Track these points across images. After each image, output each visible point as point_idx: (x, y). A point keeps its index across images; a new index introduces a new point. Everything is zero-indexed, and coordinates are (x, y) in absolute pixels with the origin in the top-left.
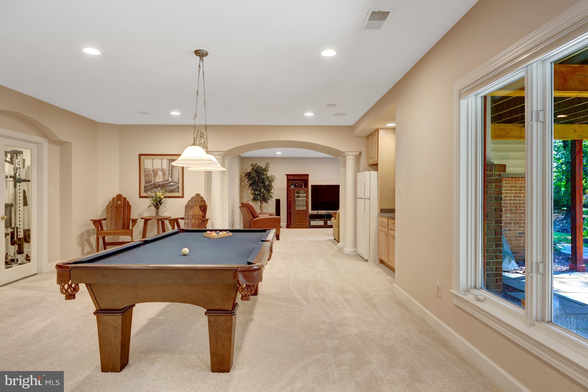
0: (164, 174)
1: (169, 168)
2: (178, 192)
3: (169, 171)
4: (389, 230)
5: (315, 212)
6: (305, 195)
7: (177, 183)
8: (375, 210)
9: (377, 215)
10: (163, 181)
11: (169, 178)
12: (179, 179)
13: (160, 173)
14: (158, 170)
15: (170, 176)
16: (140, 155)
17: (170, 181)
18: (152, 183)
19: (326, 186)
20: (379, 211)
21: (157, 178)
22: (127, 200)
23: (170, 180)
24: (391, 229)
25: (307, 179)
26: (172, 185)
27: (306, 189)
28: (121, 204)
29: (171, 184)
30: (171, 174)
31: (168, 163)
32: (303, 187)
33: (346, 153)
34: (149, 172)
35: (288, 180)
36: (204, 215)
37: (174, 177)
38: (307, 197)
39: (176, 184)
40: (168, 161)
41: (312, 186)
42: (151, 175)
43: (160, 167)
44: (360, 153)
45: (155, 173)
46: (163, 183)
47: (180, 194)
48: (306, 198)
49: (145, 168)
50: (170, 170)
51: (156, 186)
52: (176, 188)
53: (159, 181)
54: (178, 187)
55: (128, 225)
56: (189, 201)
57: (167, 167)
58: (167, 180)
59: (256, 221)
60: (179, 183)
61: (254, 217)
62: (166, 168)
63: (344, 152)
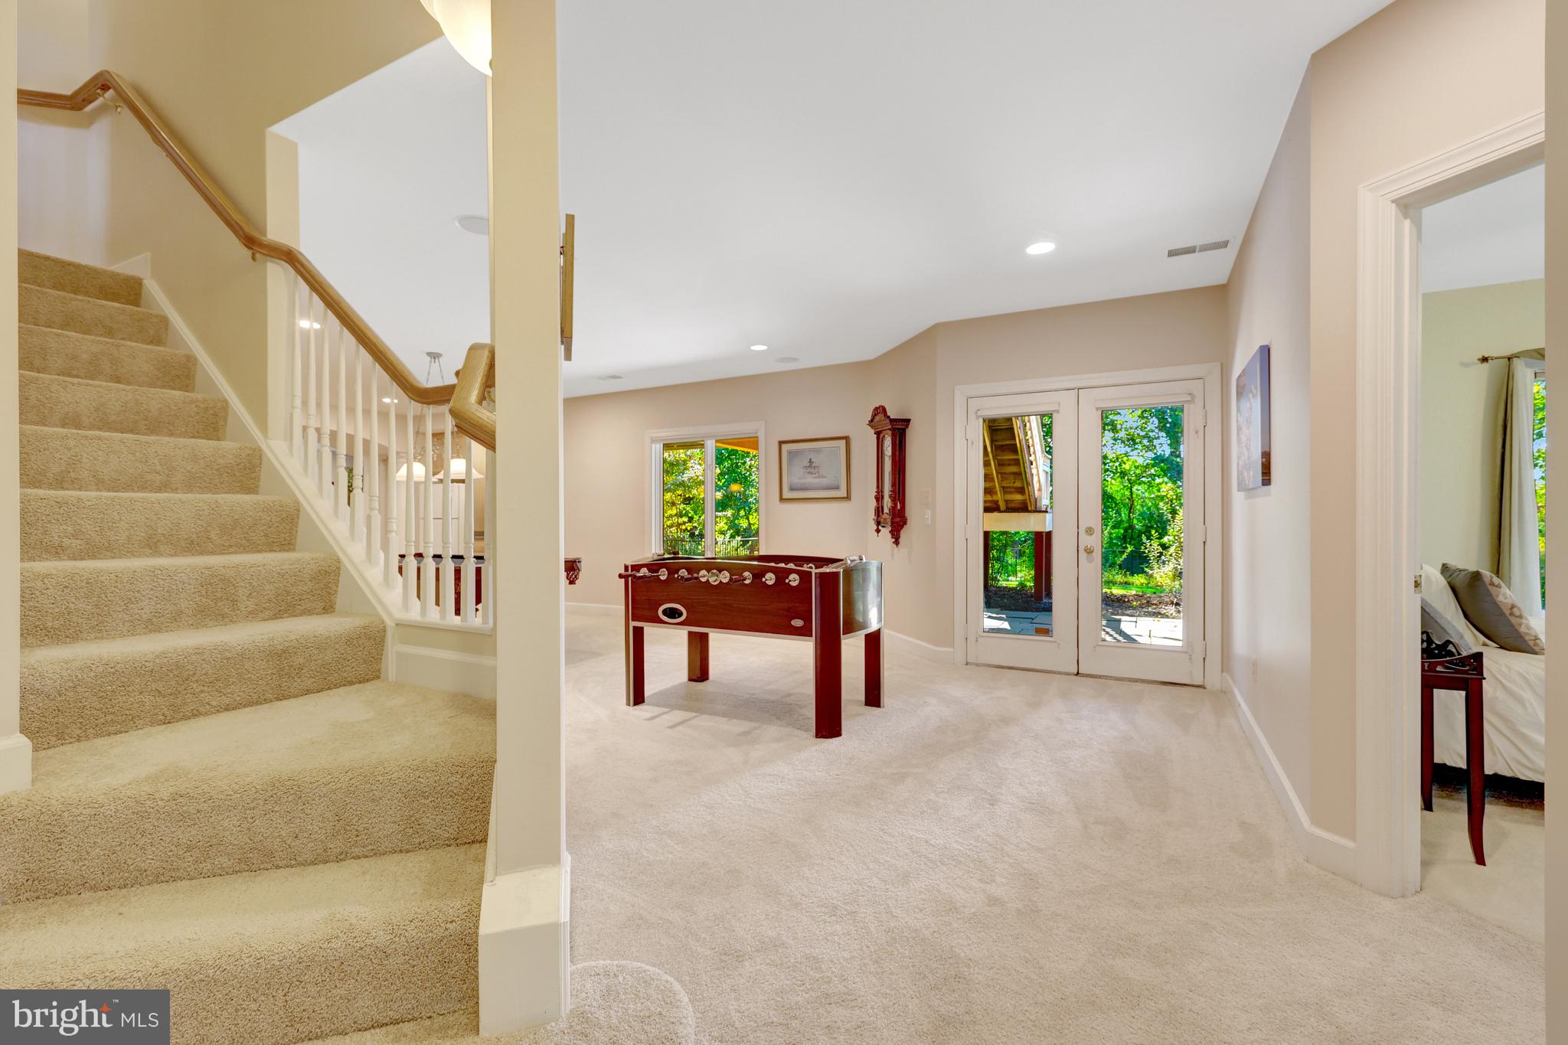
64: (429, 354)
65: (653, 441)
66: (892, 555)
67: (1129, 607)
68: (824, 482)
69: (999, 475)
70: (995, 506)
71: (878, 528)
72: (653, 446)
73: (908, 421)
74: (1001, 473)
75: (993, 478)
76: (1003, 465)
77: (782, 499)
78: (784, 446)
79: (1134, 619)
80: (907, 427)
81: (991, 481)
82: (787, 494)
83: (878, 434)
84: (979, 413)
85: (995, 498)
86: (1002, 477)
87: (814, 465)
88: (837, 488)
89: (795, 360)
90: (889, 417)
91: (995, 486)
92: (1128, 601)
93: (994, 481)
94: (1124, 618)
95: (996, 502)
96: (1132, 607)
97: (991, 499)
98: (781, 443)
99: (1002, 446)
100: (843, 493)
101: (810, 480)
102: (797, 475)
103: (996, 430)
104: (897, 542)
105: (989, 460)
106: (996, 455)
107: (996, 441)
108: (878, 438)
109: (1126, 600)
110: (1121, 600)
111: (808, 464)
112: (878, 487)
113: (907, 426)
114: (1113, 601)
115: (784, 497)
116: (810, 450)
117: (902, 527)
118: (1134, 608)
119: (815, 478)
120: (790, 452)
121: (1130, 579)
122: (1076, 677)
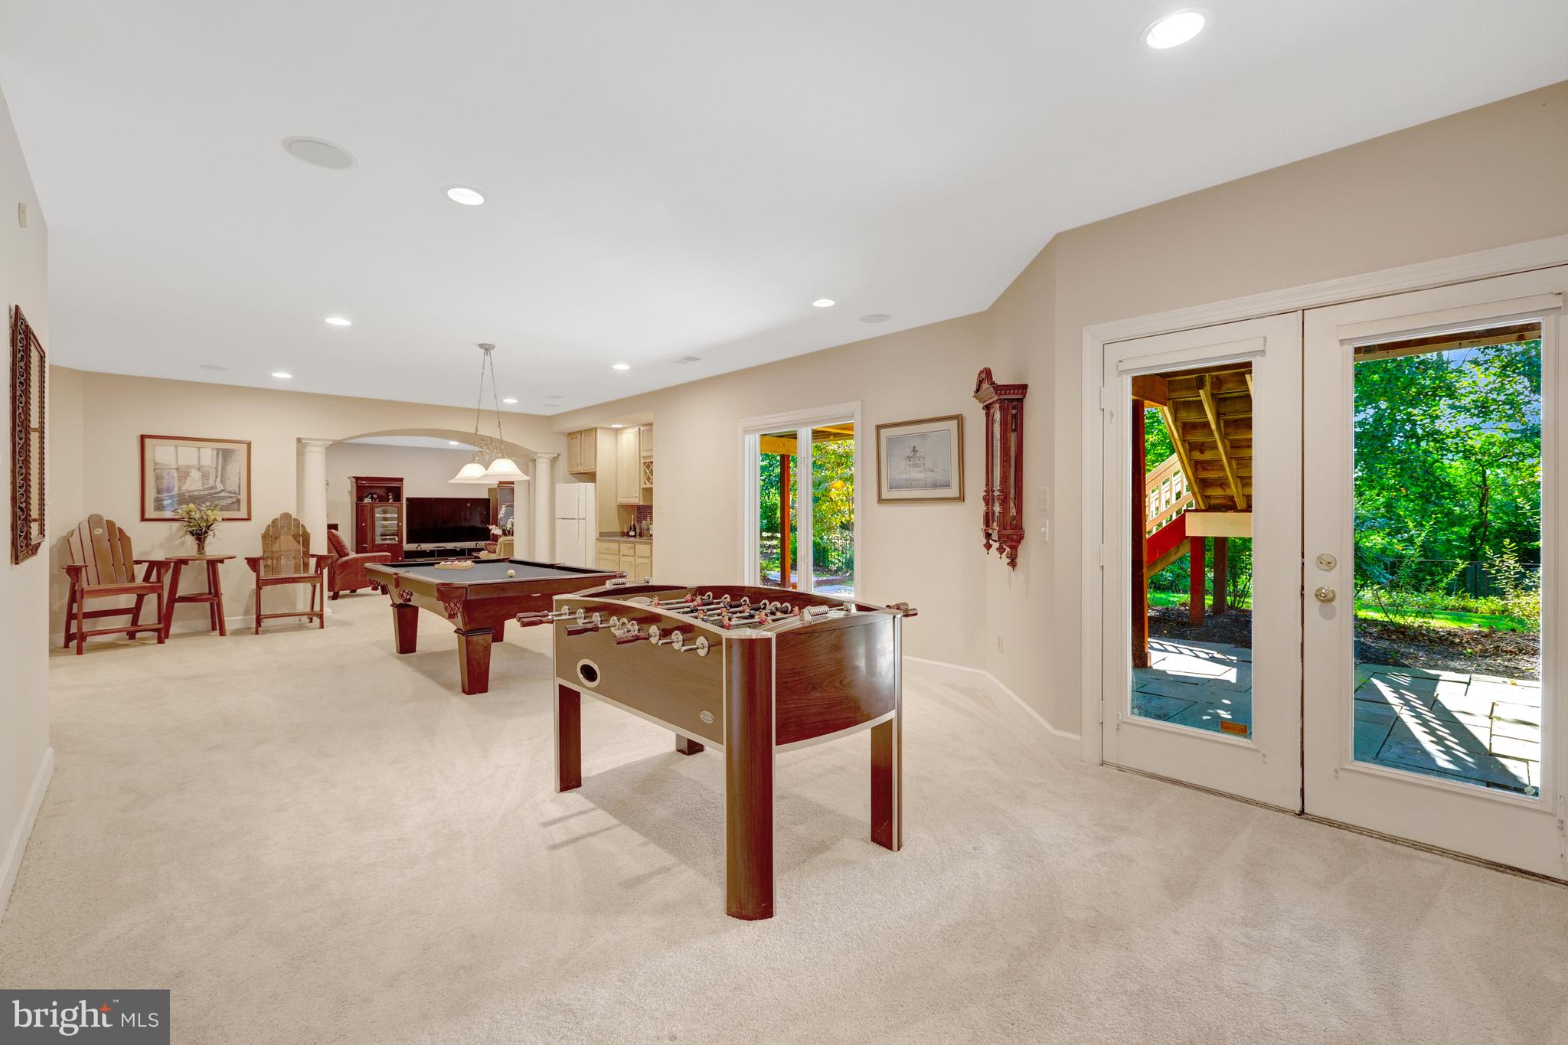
0: (205, 477)
1: (217, 464)
2: (239, 510)
3: (217, 471)
4: (621, 557)
5: (413, 547)
6: (396, 515)
7: (235, 493)
8: (593, 534)
9: (594, 540)
10: (201, 488)
11: (217, 483)
12: (239, 487)
13: (195, 474)
14: (190, 467)
15: (219, 480)
16: (143, 438)
17: (219, 489)
18: (173, 493)
19: (435, 499)
20: (598, 535)
21: (187, 484)
22: (117, 526)
23: (220, 487)
24: (623, 556)
25: (400, 487)
26: (224, 498)
27: (397, 504)
28: (103, 533)
29: (223, 494)
30: (222, 476)
31: (215, 457)
32: (391, 501)
33: (539, 455)
34: (166, 471)
35: (358, 487)
36: (305, 550)
37: (228, 482)
38: (400, 519)
39: (233, 495)
40: (215, 451)
41: (408, 499)
42: (173, 477)
43: (194, 462)
44: (559, 455)
45: (183, 474)
46: (202, 493)
47: (243, 514)
48: (396, 522)
49: (156, 464)
50: (220, 469)
51: (185, 499)
52: (233, 503)
53: (191, 489)
54: (238, 501)
55: (130, 576)
56: (269, 526)
57: (212, 462)
58: (212, 488)
59: (346, 562)
60: (239, 494)
61: (341, 556)
62: (210, 464)
63: (537, 453)
64: (481, 346)
65: (746, 431)
66: (1010, 581)
67: (1460, 656)
68: (930, 477)
69: (1234, 463)
70: (1230, 503)
71: (988, 542)
72: (747, 437)
73: (1025, 387)
74: (1237, 459)
75: (1223, 465)
76: (1239, 447)
77: (880, 500)
78: (884, 432)
79: (1465, 678)
80: (1025, 397)
81: (1221, 470)
82: (885, 495)
83: (987, 408)
84: (1122, 367)
85: (1228, 492)
86: (1238, 464)
87: (918, 455)
88: (947, 485)
89: (886, 317)
90: (994, 383)
91: (1227, 476)
92: (1460, 643)
93: (1224, 470)
94: (1445, 675)
95: (1231, 498)
96: (1465, 655)
97: (1223, 493)
98: (879, 428)
99: (1236, 421)
100: (954, 492)
101: (916, 474)
102: (898, 469)
103: (1225, 399)
104: (1013, 563)
105: (1215, 441)
106: (1227, 434)
107: (1225, 414)
108: (987, 415)
109: (1457, 640)
110: (1446, 639)
111: (912, 454)
112: (987, 485)
113: (1024, 395)
114: (1430, 641)
115: (884, 496)
116: (914, 436)
117: (1019, 542)
118: (1470, 658)
119: (920, 472)
120: (889, 440)
121: (1472, 603)
122: (1298, 821)
